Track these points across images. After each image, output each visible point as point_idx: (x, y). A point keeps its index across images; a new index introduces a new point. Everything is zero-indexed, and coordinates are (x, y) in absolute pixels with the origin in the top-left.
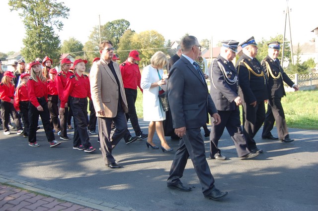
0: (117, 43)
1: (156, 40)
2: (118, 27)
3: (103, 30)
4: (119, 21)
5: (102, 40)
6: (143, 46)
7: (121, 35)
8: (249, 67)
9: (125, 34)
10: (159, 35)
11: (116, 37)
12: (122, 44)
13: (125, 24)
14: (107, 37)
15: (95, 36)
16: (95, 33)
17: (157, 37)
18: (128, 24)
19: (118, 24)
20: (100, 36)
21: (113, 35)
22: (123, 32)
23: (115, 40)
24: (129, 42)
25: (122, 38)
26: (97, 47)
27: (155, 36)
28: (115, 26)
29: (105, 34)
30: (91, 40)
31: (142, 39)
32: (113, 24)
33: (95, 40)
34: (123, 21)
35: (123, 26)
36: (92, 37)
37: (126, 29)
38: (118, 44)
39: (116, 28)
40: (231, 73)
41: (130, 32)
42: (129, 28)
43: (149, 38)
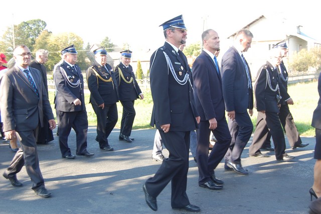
0: (32, 44)
1: (75, 42)
2: (33, 27)
3: (17, 30)
4: (35, 21)
5: (16, 40)
6: (60, 48)
7: (36, 35)
8: (97, 74)
9: (41, 34)
10: (77, 37)
11: (31, 38)
12: (38, 46)
13: (41, 24)
14: (21, 37)
15: (8, 36)
16: (8, 33)
17: (76, 40)
18: (45, 24)
19: (34, 24)
20: (14, 36)
21: (28, 36)
22: (39, 33)
23: (30, 41)
24: (46, 43)
25: (38, 39)
26: (10, 47)
27: (73, 38)
28: (30, 26)
29: (19, 34)
30: (4, 40)
31: (60, 40)
32: (28, 24)
33: (8, 41)
34: (39, 21)
35: (39, 26)
36: (5, 37)
37: (43, 29)
38: (34, 45)
39: (31, 28)
40: (73, 77)
41: (46, 33)
42: (46, 28)
43: (67, 40)
